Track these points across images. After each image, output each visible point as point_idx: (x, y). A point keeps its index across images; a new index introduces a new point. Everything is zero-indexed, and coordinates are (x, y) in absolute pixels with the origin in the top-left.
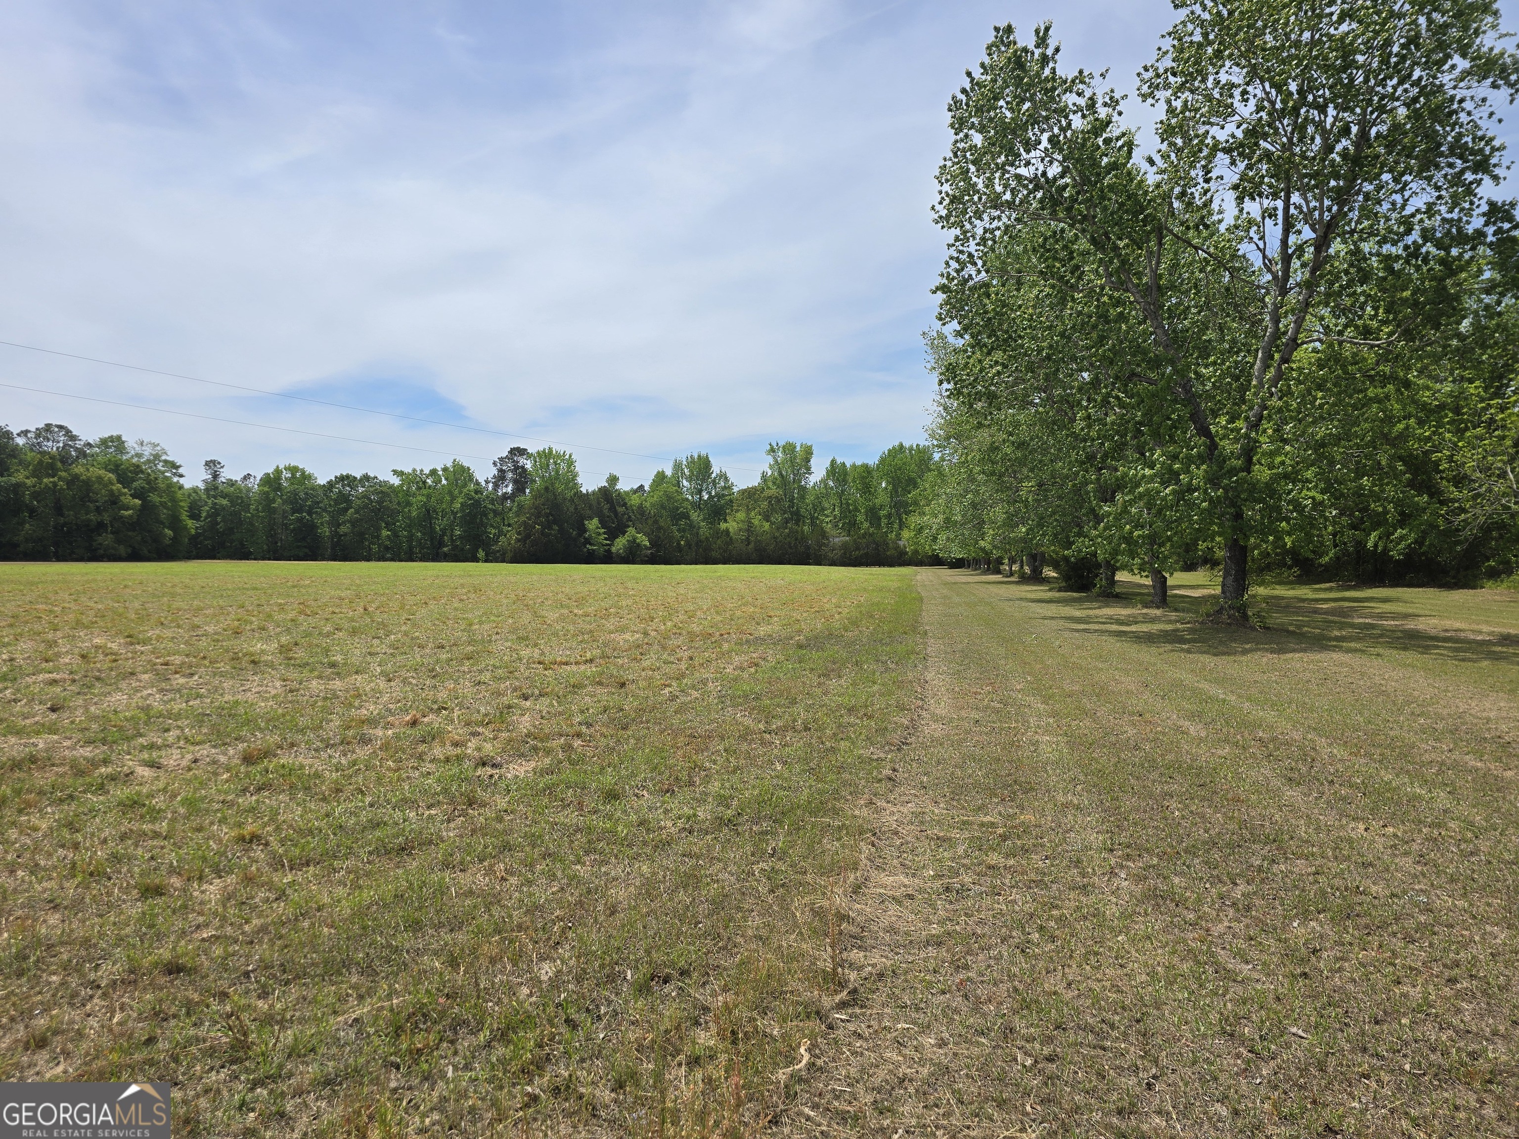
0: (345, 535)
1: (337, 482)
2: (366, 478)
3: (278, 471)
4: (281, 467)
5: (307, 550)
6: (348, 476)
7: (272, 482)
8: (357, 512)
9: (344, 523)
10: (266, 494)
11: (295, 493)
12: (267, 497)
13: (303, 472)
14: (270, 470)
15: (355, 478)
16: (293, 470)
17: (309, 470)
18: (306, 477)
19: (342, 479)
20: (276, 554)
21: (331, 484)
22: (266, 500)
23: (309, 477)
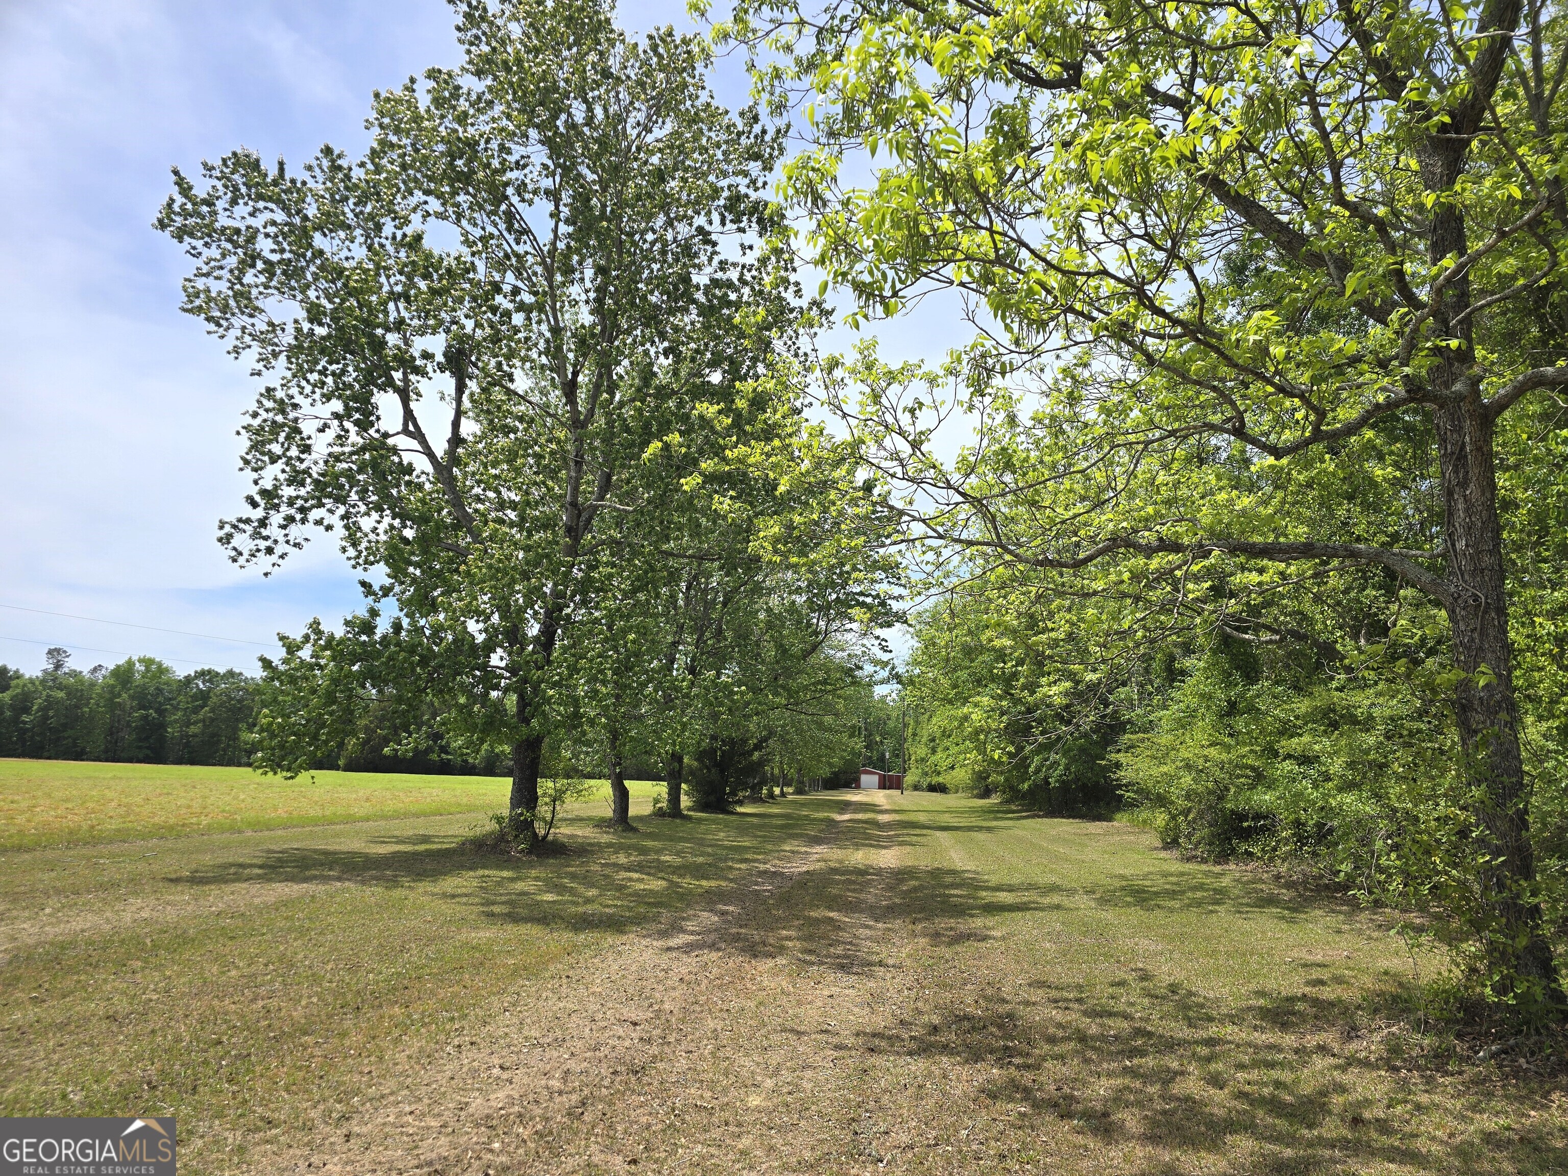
0: (195, 736)
1: (196, 677)
2: (231, 674)
3: (130, 663)
4: (135, 658)
5: (148, 752)
6: (209, 672)
7: (123, 674)
8: (212, 710)
9: (195, 723)
10: (113, 686)
11: (144, 687)
12: (111, 692)
13: (160, 665)
14: (121, 662)
15: (218, 674)
16: (148, 662)
17: (166, 663)
18: (162, 670)
19: (202, 674)
20: (112, 755)
21: (188, 680)
22: (111, 693)
23: (167, 670)
